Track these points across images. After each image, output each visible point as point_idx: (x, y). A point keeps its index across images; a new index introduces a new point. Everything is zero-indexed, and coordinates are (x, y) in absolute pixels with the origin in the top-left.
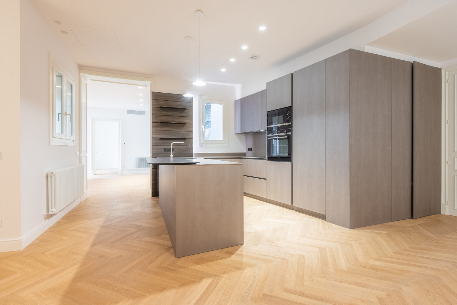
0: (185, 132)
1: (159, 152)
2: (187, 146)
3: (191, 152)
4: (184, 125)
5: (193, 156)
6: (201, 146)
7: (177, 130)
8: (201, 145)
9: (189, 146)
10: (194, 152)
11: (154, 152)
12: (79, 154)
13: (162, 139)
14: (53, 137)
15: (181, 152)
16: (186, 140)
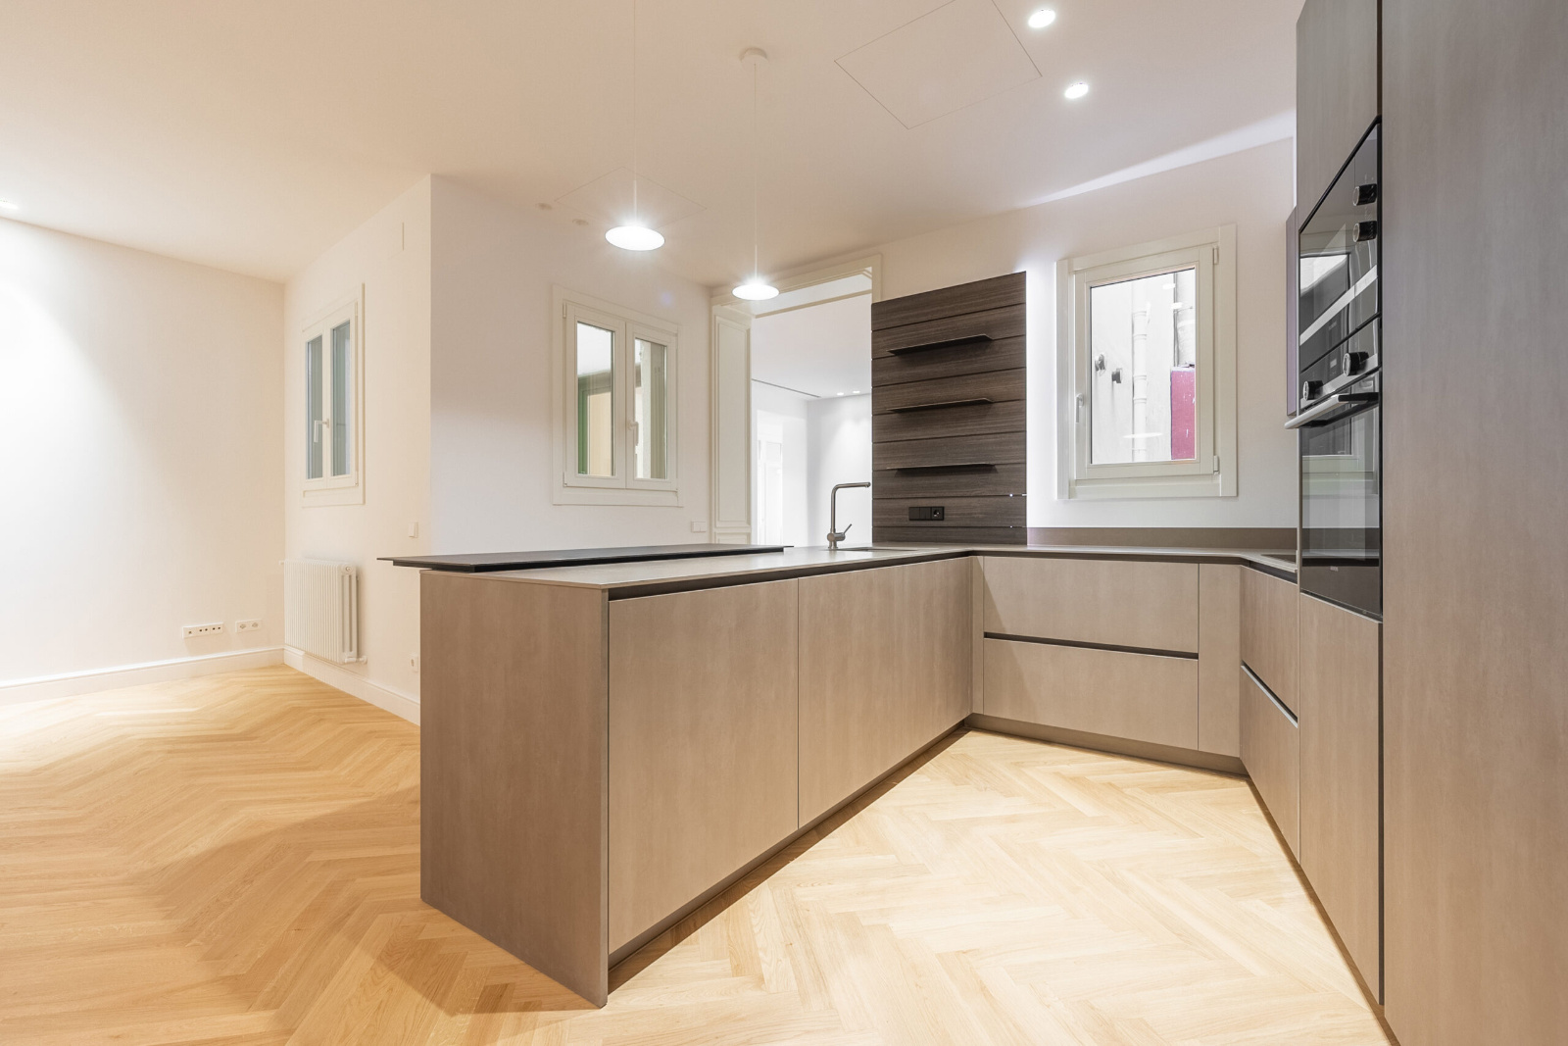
0: (991, 439)
1: (895, 523)
2: (997, 499)
3: (1017, 523)
4: (986, 406)
5: (1025, 543)
6: (1071, 494)
7: (959, 430)
8: (1069, 489)
9: (1005, 499)
10: (1029, 525)
11: (879, 523)
12: (705, 527)
13: (906, 472)
14: (566, 486)
15: (975, 524)
16: (995, 471)
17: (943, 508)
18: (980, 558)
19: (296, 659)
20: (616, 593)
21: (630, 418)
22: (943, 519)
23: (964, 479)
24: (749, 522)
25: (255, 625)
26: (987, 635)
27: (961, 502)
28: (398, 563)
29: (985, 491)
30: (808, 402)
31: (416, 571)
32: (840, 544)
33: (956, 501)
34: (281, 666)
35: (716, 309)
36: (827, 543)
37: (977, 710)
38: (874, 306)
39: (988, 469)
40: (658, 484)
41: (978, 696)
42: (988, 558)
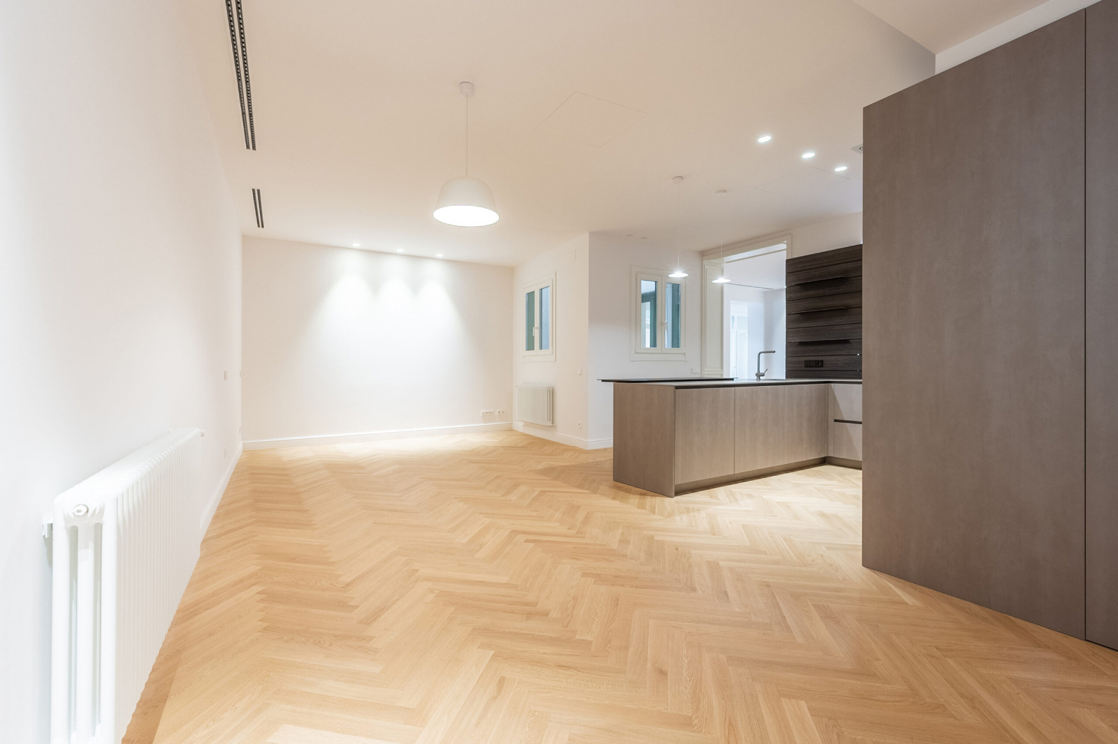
0: (848, 327)
1: (796, 369)
2: (851, 356)
4: (845, 311)
11: (789, 369)
12: (699, 371)
13: (802, 344)
14: (636, 353)
15: (839, 369)
16: (850, 343)
17: (822, 361)
18: (832, 384)
19: (519, 426)
20: (677, 388)
21: (663, 320)
22: (822, 366)
23: (833, 347)
24: (722, 368)
25: (503, 412)
26: (836, 421)
27: (832, 358)
28: (603, 381)
29: (844, 353)
30: (765, 292)
31: (612, 383)
32: (761, 378)
33: (829, 357)
34: (510, 430)
35: (705, 262)
36: (756, 378)
37: (831, 455)
38: (787, 261)
39: (846, 342)
40: (676, 350)
41: (831, 448)
42: (836, 384)
